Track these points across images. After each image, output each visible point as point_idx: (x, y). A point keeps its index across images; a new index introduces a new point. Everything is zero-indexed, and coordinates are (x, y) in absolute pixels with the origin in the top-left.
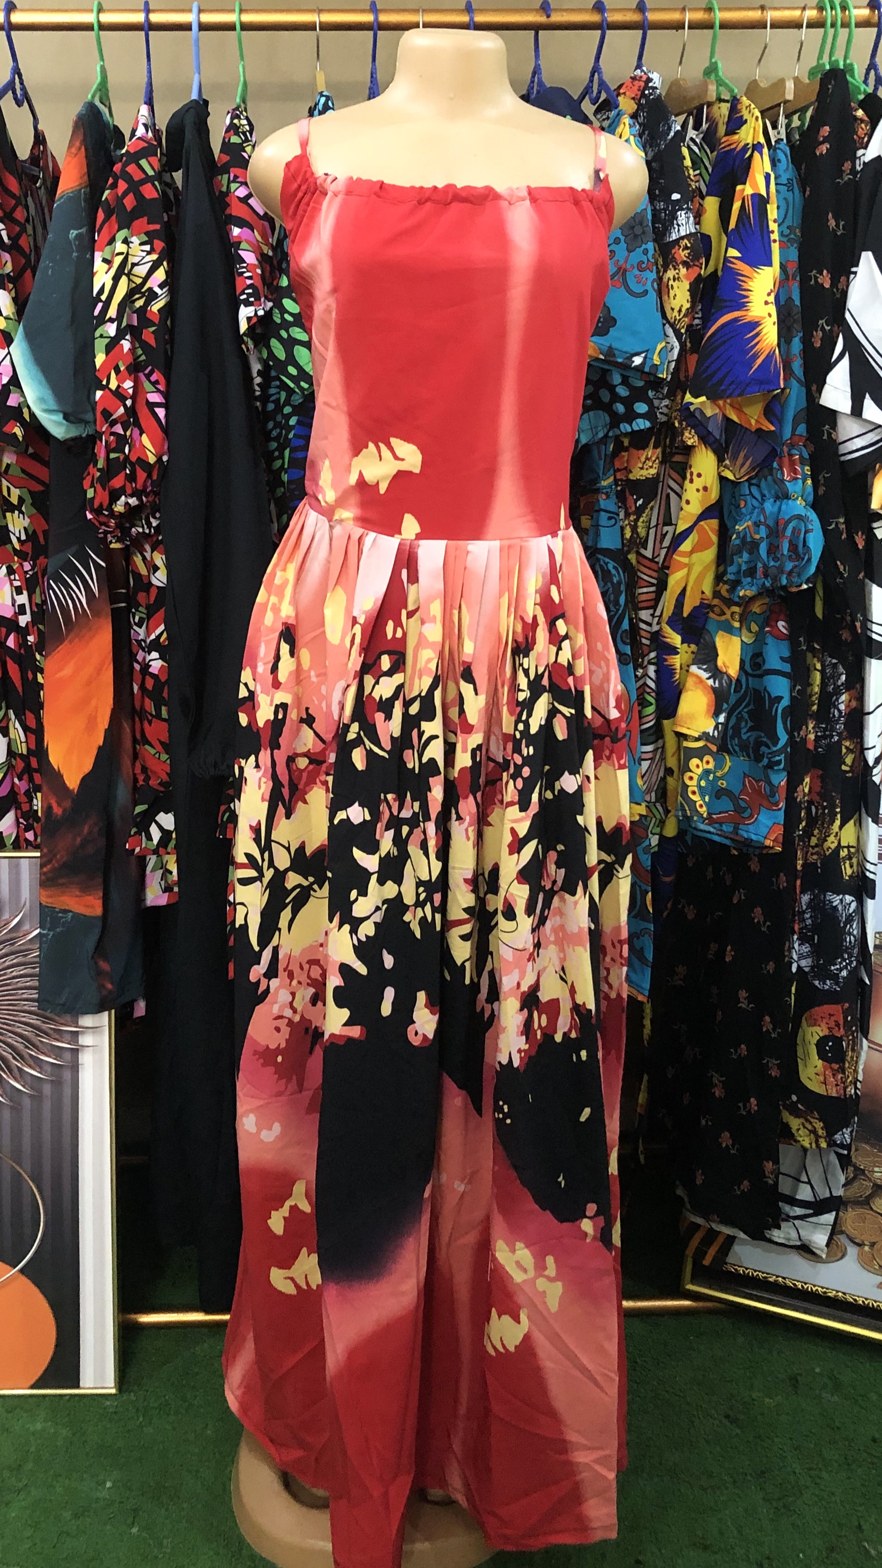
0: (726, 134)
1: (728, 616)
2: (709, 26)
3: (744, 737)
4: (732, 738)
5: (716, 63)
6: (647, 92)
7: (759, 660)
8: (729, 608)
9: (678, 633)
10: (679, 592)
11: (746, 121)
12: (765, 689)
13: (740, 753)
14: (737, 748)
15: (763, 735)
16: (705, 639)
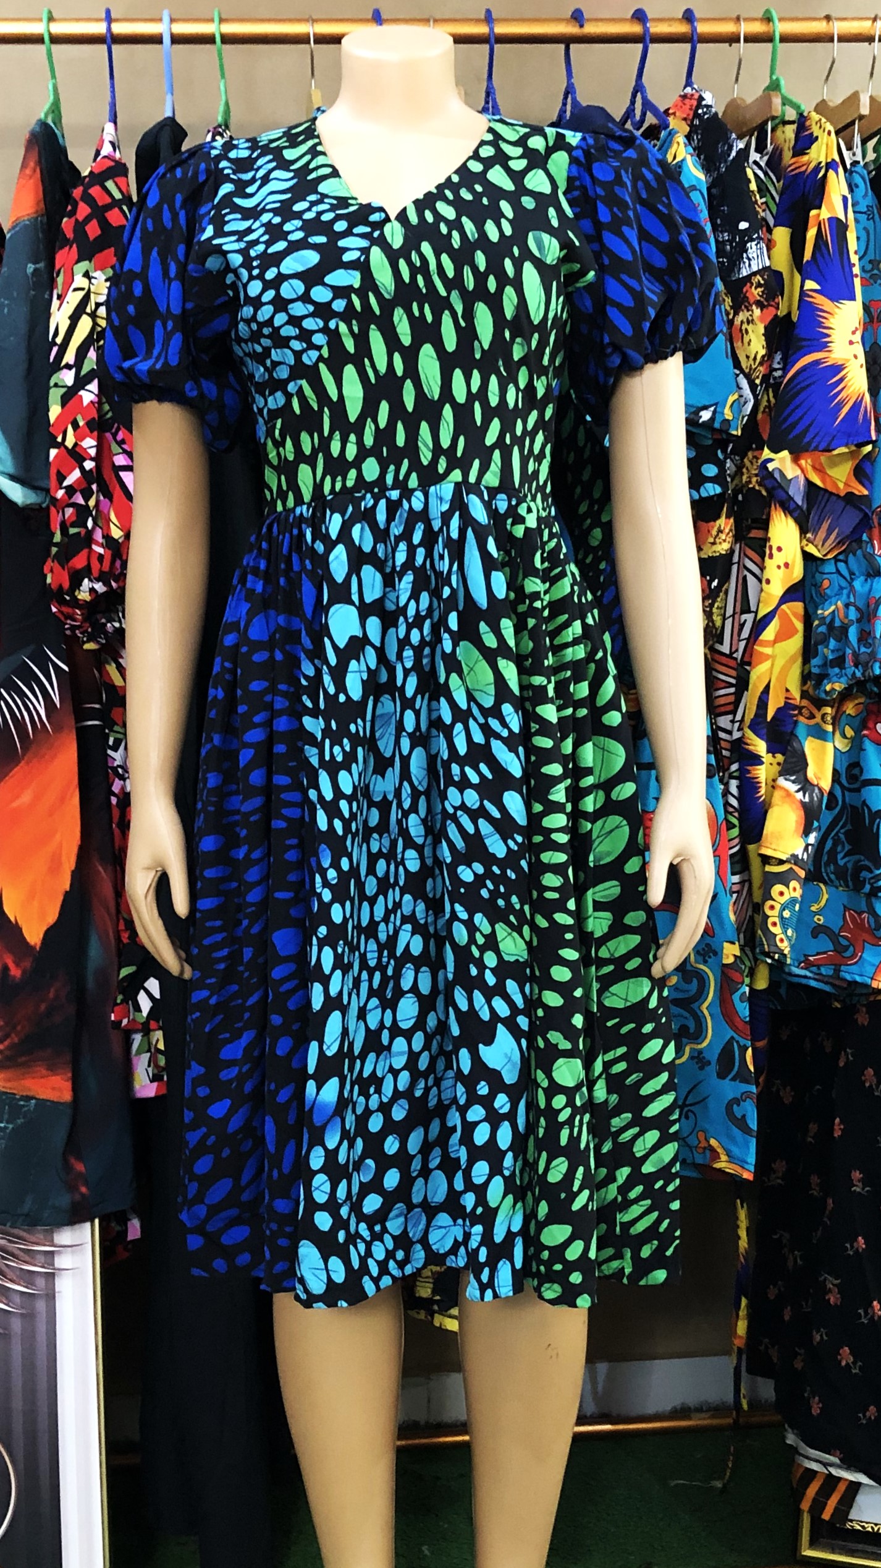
0: (794, 156)
1: (818, 719)
2: (768, 38)
3: (841, 863)
4: (827, 864)
5: (777, 79)
6: (700, 111)
7: (856, 771)
8: (819, 710)
9: (762, 739)
10: (761, 689)
11: (817, 138)
12: (864, 803)
13: (837, 883)
14: (833, 877)
15: (862, 858)
16: (792, 747)
